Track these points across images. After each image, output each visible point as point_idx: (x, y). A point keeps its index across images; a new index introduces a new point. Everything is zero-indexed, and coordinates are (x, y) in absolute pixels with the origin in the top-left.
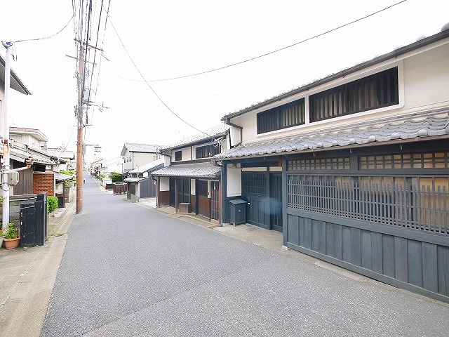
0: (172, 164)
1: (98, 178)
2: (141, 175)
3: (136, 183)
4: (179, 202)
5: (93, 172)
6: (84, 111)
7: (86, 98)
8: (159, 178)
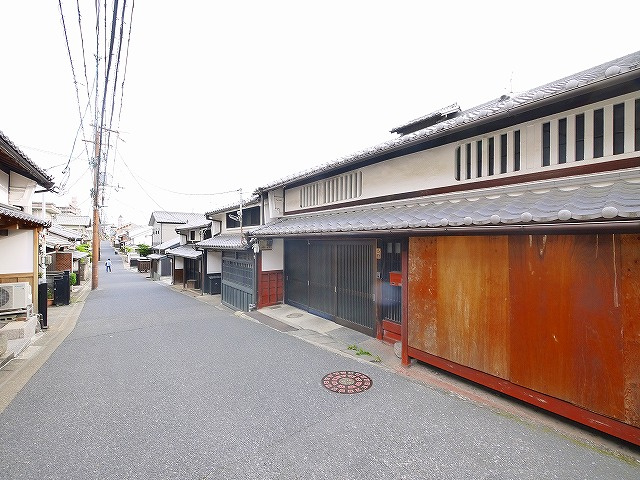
0: (188, 242)
1: (123, 250)
2: (163, 252)
3: (158, 260)
4: (187, 278)
5: (117, 242)
6: (100, 192)
7: (101, 180)
8: (175, 257)
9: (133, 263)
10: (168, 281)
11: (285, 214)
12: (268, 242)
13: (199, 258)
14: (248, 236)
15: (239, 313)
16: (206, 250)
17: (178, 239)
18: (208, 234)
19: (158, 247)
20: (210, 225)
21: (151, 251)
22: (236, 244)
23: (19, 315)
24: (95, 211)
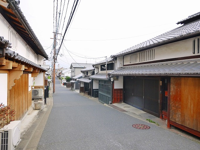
0: (85, 76)
1: (60, 79)
2: (76, 80)
3: (74, 83)
4: (85, 91)
5: (58, 75)
8: (80, 82)
9: (64, 84)
10: (78, 91)
11: (124, 66)
12: (117, 77)
13: (90, 83)
14: (109, 75)
15: (105, 104)
16: (93, 80)
17: (82, 75)
18: (93, 73)
19: (74, 78)
20: (94, 69)
21: (71, 79)
22: (104, 77)
23: (41, 99)
24: (54, 64)
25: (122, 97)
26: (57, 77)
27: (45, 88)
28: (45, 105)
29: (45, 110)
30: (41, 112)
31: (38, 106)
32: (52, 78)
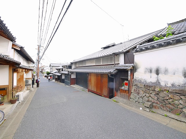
0: (59, 71)
1: (42, 73)
4: (58, 80)
8: (56, 75)
9: (45, 76)
10: (54, 81)
11: (76, 67)
12: (72, 73)
13: (60, 75)
14: (68, 71)
15: (67, 86)
16: (62, 74)
17: (56, 71)
18: (62, 70)
19: (52, 73)
20: (63, 68)
21: (50, 73)
22: (67, 73)
23: (30, 85)
24: (38, 65)
25: (75, 82)
26: (40, 72)
27: (33, 79)
28: (33, 88)
29: (33, 90)
30: (31, 91)
31: (29, 88)
32: (36, 72)
